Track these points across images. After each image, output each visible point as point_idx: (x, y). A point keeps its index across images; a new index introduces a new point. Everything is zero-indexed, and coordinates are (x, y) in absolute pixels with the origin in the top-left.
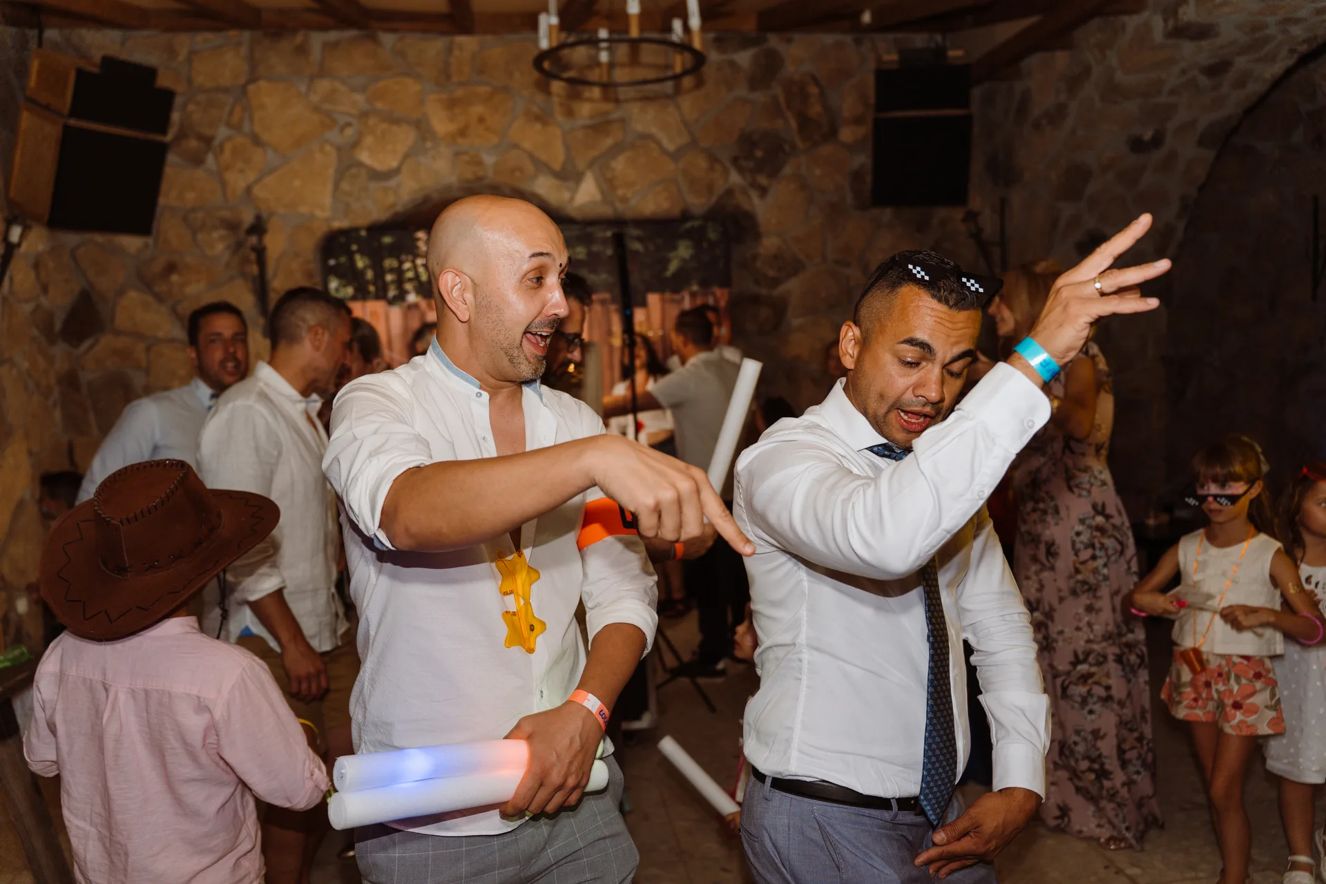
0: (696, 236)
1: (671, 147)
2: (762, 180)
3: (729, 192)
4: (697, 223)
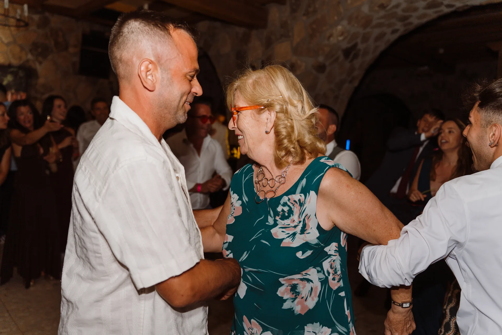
0: (15, 74)
1: (6, 41)
2: (40, 59)
3: (28, 61)
4: (15, 70)
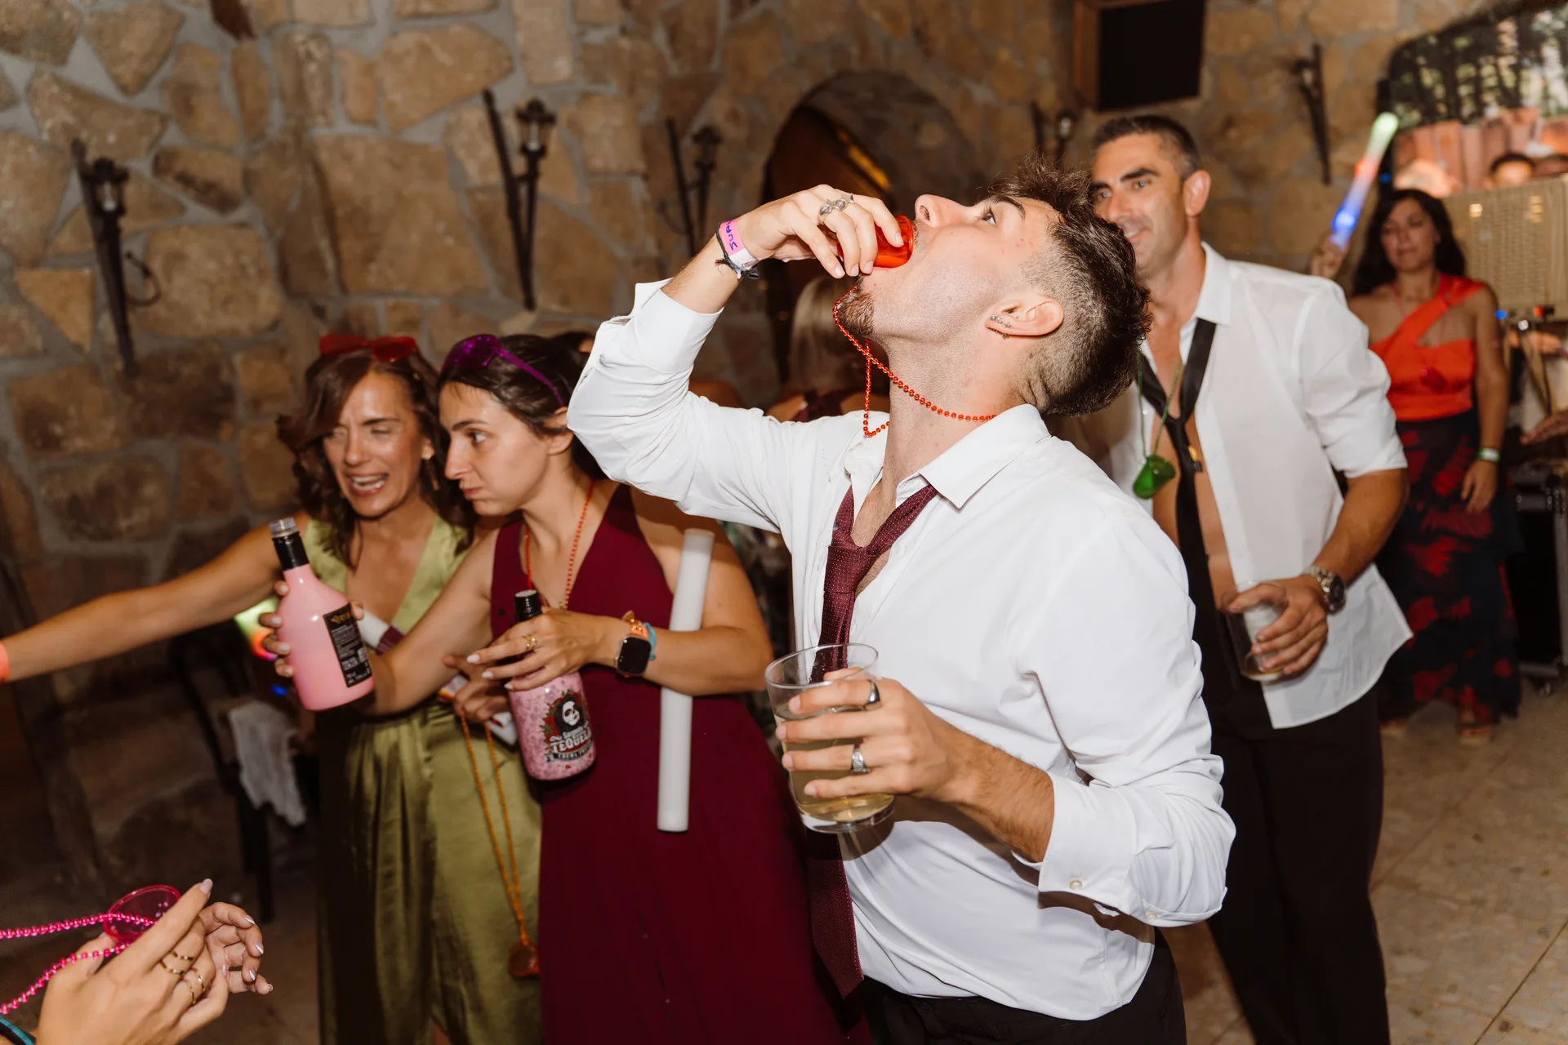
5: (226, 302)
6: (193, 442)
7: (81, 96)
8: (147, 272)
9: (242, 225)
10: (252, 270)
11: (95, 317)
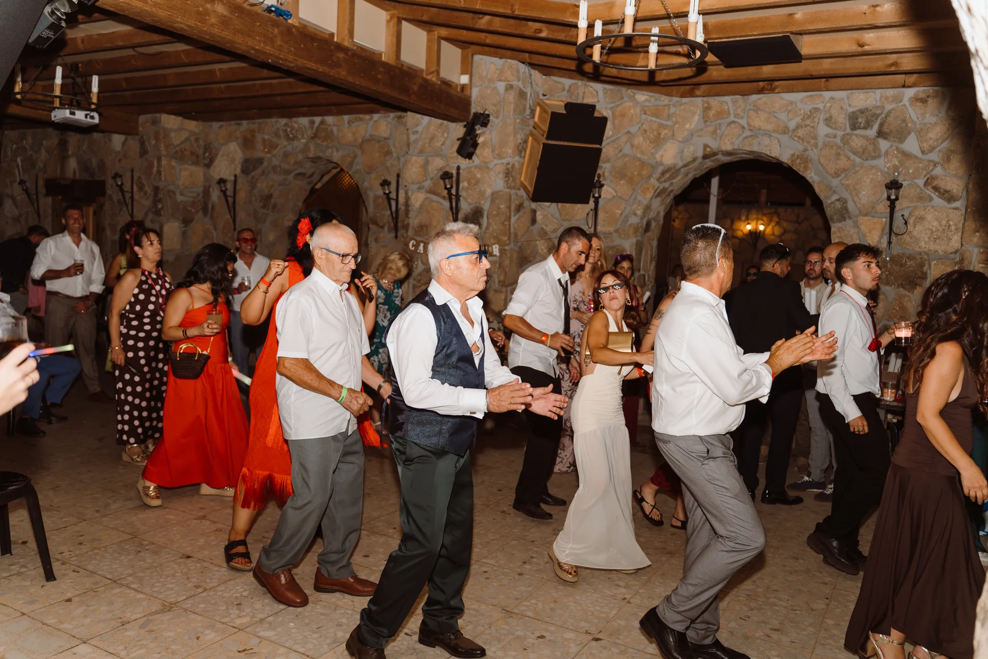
5: (935, 239)
6: (902, 291)
7: (906, 155)
8: (906, 223)
9: (956, 209)
10: (953, 228)
11: (881, 237)
